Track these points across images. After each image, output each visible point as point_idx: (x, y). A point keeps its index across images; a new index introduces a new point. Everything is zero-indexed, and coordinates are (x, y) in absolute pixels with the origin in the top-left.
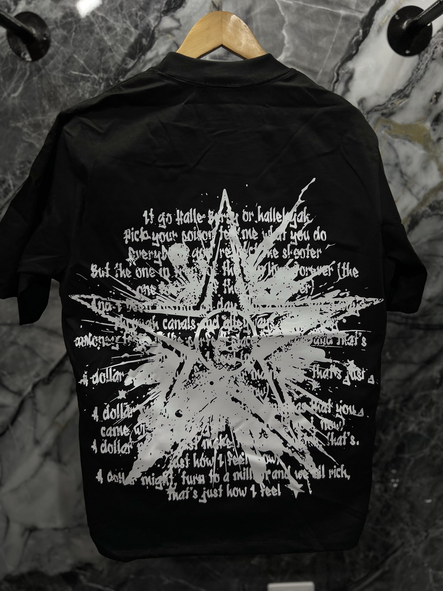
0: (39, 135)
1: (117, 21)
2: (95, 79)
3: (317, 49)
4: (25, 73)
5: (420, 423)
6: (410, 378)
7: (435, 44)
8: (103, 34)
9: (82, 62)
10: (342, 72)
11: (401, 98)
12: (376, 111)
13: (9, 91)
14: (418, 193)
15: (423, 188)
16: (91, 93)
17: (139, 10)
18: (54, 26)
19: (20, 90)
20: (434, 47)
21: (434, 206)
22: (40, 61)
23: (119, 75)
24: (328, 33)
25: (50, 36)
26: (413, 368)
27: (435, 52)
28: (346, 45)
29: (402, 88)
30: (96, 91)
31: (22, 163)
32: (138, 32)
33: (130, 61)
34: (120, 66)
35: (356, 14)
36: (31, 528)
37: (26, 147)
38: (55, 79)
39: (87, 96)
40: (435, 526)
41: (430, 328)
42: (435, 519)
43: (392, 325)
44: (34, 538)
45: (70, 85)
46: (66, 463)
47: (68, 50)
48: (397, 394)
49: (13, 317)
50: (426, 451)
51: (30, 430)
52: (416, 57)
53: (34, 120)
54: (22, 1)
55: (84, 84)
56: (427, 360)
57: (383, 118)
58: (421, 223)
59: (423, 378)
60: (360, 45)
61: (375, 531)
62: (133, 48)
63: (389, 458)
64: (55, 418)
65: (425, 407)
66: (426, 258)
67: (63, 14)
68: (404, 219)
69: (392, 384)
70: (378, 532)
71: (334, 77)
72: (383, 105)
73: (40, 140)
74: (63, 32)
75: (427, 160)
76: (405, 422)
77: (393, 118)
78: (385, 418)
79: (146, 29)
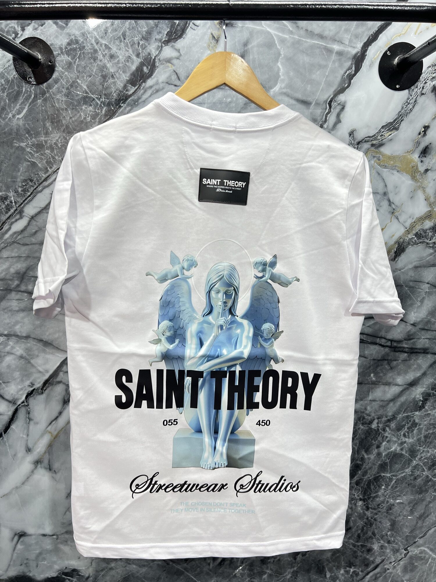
0: (42, 154)
1: (120, 50)
2: (97, 104)
3: (311, 82)
4: (30, 96)
5: (402, 443)
6: (393, 400)
7: (425, 80)
8: (106, 61)
9: (85, 87)
10: (333, 104)
11: (390, 130)
12: (365, 142)
13: (14, 112)
14: (405, 222)
15: (410, 217)
16: (94, 117)
17: (141, 40)
18: (60, 52)
19: (25, 111)
20: (424, 82)
21: (421, 234)
22: (45, 84)
23: (120, 100)
24: (320, 66)
25: (55, 61)
26: (396, 390)
27: (425, 87)
28: (339, 79)
29: (392, 121)
30: (97, 114)
31: (25, 181)
32: (139, 60)
33: (131, 88)
34: (120, 91)
35: (350, 49)
36: (20, 533)
37: (28, 166)
38: (58, 103)
39: (89, 119)
40: (414, 545)
41: (413, 352)
42: (415, 538)
43: (377, 347)
44: (23, 543)
45: (73, 109)
46: (56, 471)
47: (72, 75)
48: (380, 415)
49: (10, 328)
50: (408, 471)
51: (23, 437)
52: (406, 91)
53: (37, 141)
54: (29, 27)
55: (86, 108)
56: (411, 382)
57: (373, 149)
58: (407, 250)
59: (406, 400)
60: (352, 79)
61: (356, 547)
62: (134, 76)
63: (371, 476)
64: (47, 428)
65: (408, 428)
66: (411, 284)
67: (68, 41)
68: (391, 246)
69: (376, 405)
70: (359, 549)
71: (326, 109)
72: (373, 136)
73: (43, 160)
74: (68, 58)
75: (414, 190)
76: (388, 442)
77: (382, 149)
78: (368, 437)
79: (147, 58)
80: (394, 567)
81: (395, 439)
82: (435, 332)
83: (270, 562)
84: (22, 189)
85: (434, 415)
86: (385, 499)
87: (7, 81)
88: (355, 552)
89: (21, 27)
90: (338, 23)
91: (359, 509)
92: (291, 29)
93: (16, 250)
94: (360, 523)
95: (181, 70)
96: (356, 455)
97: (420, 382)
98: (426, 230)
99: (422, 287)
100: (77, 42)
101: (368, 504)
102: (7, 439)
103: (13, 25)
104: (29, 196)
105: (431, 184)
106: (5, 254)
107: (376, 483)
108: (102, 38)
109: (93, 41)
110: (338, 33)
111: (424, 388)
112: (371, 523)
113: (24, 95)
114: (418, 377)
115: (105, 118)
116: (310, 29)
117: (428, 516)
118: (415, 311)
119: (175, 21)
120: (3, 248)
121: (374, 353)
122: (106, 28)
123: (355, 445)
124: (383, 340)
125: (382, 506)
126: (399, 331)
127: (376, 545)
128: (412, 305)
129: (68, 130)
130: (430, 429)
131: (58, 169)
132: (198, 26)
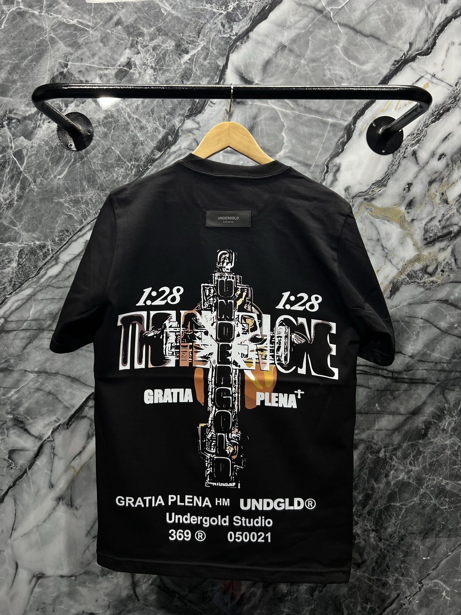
0: (78, 209)
1: (149, 122)
2: (128, 166)
3: (310, 147)
4: (70, 160)
5: (409, 472)
6: (397, 429)
7: (406, 146)
8: (137, 132)
9: (118, 152)
10: (330, 165)
11: (379, 187)
12: (359, 196)
13: (55, 173)
14: (397, 264)
15: (401, 260)
16: (125, 177)
17: (167, 115)
18: (97, 125)
19: (65, 173)
20: (405, 148)
21: (412, 275)
22: (84, 151)
23: (147, 163)
24: (318, 136)
25: (93, 132)
26: (400, 419)
27: (406, 152)
28: (334, 145)
29: (380, 179)
30: (128, 175)
31: (62, 231)
32: (165, 131)
33: (158, 153)
34: (148, 156)
35: (342, 122)
36: (38, 574)
37: (65, 219)
38: (94, 165)
39: (120, 179)
40: (428, 577)
41: (414, 382)
42: (428, 570)
43: (380, 378)
44: (41, 585)
45: (107, 170)
46: (78, 507)
47: (107, 143)
48: (387, 444)
49: (41, 365)
50: (416, 499)
51: (47, 473)
52: (391, 155)
53: (75, 197)
54: (71, 104)
55: (119, 170)
56: (413, 412)
57: (365, 202)
58: (401, 289)
59: (410, 428)
60: (345, 145)
61: (372, 581)
62: (161, 143)
63: (382, 506)
64: (70, 463)
65: (413, 457)
66: (407, 319)
67: (104, 115)
68: (387, 285)
69: (382, 434)
70: (374, 583)
71: (324, 169)
72: (365, 192)
73: (79, 213)
74: (104, 129)
75: (404, 237)
76: (396, 470)
77: (374, 202)
78: (377, 466)
79: (172, 129)
80: (410, 602)
81: (402, 468)
82: (431, 363)
83: (287, 600)
84: (59, 238)
85: (436, 443)
86: (396, 529)
87: (51, 148)
88: (371, 586)
89: (65, 104)
90: (331, 101)
91: (372, 540)
92: (292, 106)
93: (50, 293)
94: (374, 555)
95: (200, 139)
96: (367, 485)
97: (422, 411)
98: (417, 271)
99: (417, 322)
100: (112, 116)
101: (380, 535)
102: (31, 476)
103: (58, 102)
104: (65, 244)
105: (417, 232)
106: (40, 296)
107: (387, 513)
108: (134, 113)
109: (126, 116)
110: (331, 109)
111: (425, 416)
112: (384, 556)
113: (65, 159)
114: (419, 406)
115: (134, 178)
116: (308, 106)
117: (439, 546)
118: (412, 343)
119: (196, 100)
120: (38, 291)
121: (377, 384)
122: (138, 105)
123: (365, 474)
124: (385, 372)
125: (394, 537)
126: (399, 363)
127: (391, 579)
128: (408, 339)
129: (102, 188)
130: (434, 456)
131: (91, 221)
132: (215, 104)
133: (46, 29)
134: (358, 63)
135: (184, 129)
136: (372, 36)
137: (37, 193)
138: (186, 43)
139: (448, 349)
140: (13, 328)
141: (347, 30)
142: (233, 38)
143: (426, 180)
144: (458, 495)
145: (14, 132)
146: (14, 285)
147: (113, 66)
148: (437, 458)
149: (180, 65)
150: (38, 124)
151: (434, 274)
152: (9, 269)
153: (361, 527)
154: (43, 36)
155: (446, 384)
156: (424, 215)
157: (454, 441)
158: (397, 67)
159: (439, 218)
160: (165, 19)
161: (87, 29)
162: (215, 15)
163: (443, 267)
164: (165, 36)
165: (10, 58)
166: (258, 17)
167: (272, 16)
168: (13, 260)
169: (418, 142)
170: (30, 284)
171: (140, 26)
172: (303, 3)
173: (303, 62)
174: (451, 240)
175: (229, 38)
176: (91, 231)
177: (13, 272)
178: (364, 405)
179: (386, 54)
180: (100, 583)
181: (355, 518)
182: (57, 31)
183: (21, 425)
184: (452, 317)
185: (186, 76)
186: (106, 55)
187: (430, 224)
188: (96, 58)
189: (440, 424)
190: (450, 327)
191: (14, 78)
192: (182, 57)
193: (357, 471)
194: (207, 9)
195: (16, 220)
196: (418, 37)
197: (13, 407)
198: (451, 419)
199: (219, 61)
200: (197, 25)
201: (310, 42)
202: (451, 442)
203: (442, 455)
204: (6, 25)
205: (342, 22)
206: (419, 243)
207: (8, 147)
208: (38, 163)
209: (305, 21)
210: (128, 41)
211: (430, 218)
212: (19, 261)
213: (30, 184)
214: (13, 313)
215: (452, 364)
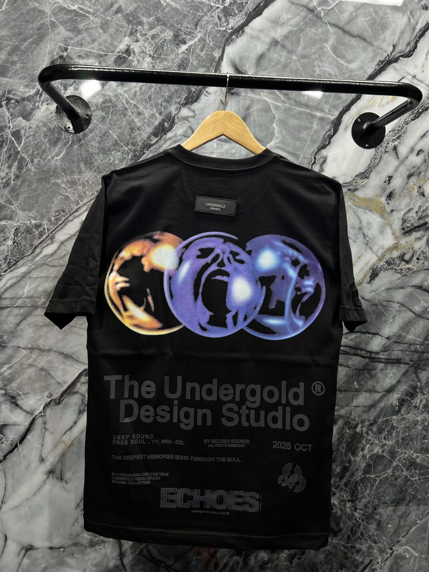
0: (74, 190)
1: (146, 109)
2: (125, 150)
3: (299, 139)
4: (68, 142)
5: (383, 446)
6: (374, 405)
7: (387, 141)
8: (134, 117)
9: (115, 137)
10: (318, 157)
11: (362, 178)
12: (343, 187)
13: (53, 154)
14: (377, 252)
15: (381, 248)
16: (121, 161)
17: (164, 102)
18: (96, 109)
19: (62, 154)
20: (387, 143)
21: (390, 262)
22: (81, 133)
23: (144, 148)
24: (307, 128)
25: (91, 116)
26: (376, 396)
27: (387, 147)
28: (321, 138)
29: (363, 171)
30: (125, 159)
31: (58, 211)
32: (161, 117)
33: (154, 138)
34: (145, 141)
35: (329, 116)
36: (27, 546)
37: (62, 199)
38: (92, 148)
39: (117, 162)
40: (399, 544)
41: (389, 362)
42: (398, 537)
43: (358, 358)
44: (30, 557)
45: (104, 153)
46: (68, 481)
47: (105, 127)
48: (364, 419)
49: (34, 341)
50: (389, 471)
51: (37, 447)
52: (374, 149)
53: (71, 179)
54: (70, 88)
55: (115, 153)
56: (388, 390)
57: (349, 192)
58: (380, 275)
59: (385, 405)
60: (332, 138)
61: (347, 548)
62: (157, 129)
63: (358, 478)
64: (61, 437)
65: (387, 432)
66: (384, 303)
67: (103, 100)
68: (367, 271)
69: (359, 410)
70: (349, 550)
71: (312, 160)
72: (349, 183)
73: (75, 194)
74: (102, 113)
75: (383, 226)
76: (371, 444)
77: (357, 193)
78: (354, 440)
79: (168, 116)
80: (381, 568)
81: (377, 442)
82: (405, 345)
83: (268, 567)
84: (55, 218)
85: (408, 419)
86: (370, 500)
87: (49, 129)
88: (346, 553)
89: (64, 87)
91: (348, 510)
92: (283, 99)
93: (45, 271)
94: (350, 524)
95: (196, 126)
96: (344, 458)
97: (396, 389)
98: (394, 258)
99: (393, 306)
100: (111, 101)
101: (356, 505)
102: (22, 450)
103: (57, 85)
104: (61, 224)
105: (396, 222)
106: (34, 274)
107: (362, 484)
108: (131, 99)
109: (124, 101)
110: (319, 103)
111: (399, 394)
112: (359, 524)
114: (394, 385)
115: (131, 161)
116: (298, 100)
117: (408, 515)
118: (389, 326)
120: (33, 269)
121: (356, 364)
122: (136, 91)
123: (343, 448)
124: (363, 352)
125: (368, 506)
126: (376, 344)
127: (365, 546)
128: (385, 321)
129: (98, 170)
130: (406, 432)
131: (88, 202)
132: (210, 94)
133: (47, 14)
134: (345, 61)
135: (180, 117)
136: (359, 36)
137: (34, 173)
138: (183, 33)
139: (421, 332)
140: (7, 305)
141: (336, 30)
142: (229, 31)
143: (405, 174)
144: (427, 468)
145: (12, 113)
146: (9, 262)
147: (113, 52)
148: (409, 433)
149: (178, 54)
150: (37, 106)
151: (411, 261)
152: (5, 247)
153: (338, 498)
154: (44, 20)
155: (419, 364)
156: (402, 207)
157: (425, 417)
158: (381, 67)
159: (416, 209)
160: (164, 9)
161: (88, 15)
162: (212, 9)
163: (419, 255)
164: (163, 26)
165: (10, 40)
166: (253, 13)
167: (267, 12)
168: (8, 238)
169: (399, 137)
170: (25, 263)
171: (140, 15)
172: (296, 2)
173: (294, 57)
174: (426, 230)
175: (225, 31)
176: (87, 212)
177: (8, 250)
178: (343, 383)
179: (371, 54)
180: (88, 555)
181: (333, 489)
182: (58, 16)
183: (13, 401)
184: (426, 301)
185: (183, 66)
186: (106, 41)
187: (407, 215)
188: (96, 44)
189: (412, 401)
190: (423, 311)
191: (14, 59)
192: (180, 47)
193: (336, 445)
194: (204, 3)
195: (12, 199)
196: (401, 39)
197: (5, 382)
198: (423, 397)
199: (215, 53)
200: (195, 17)
201: (301, 39)
202: (422, 418)
203: (414, 430)
204: (6, 7)
205: (331, 22)
206: (397, 232)
207: (6, 127)
208: (37, 144)
209: (297, 19)
210: (128, 29)
211: (408, 209)
212: (14, 239)
213: (27, 164)
214: (8, 291)
215: (424, 346)
